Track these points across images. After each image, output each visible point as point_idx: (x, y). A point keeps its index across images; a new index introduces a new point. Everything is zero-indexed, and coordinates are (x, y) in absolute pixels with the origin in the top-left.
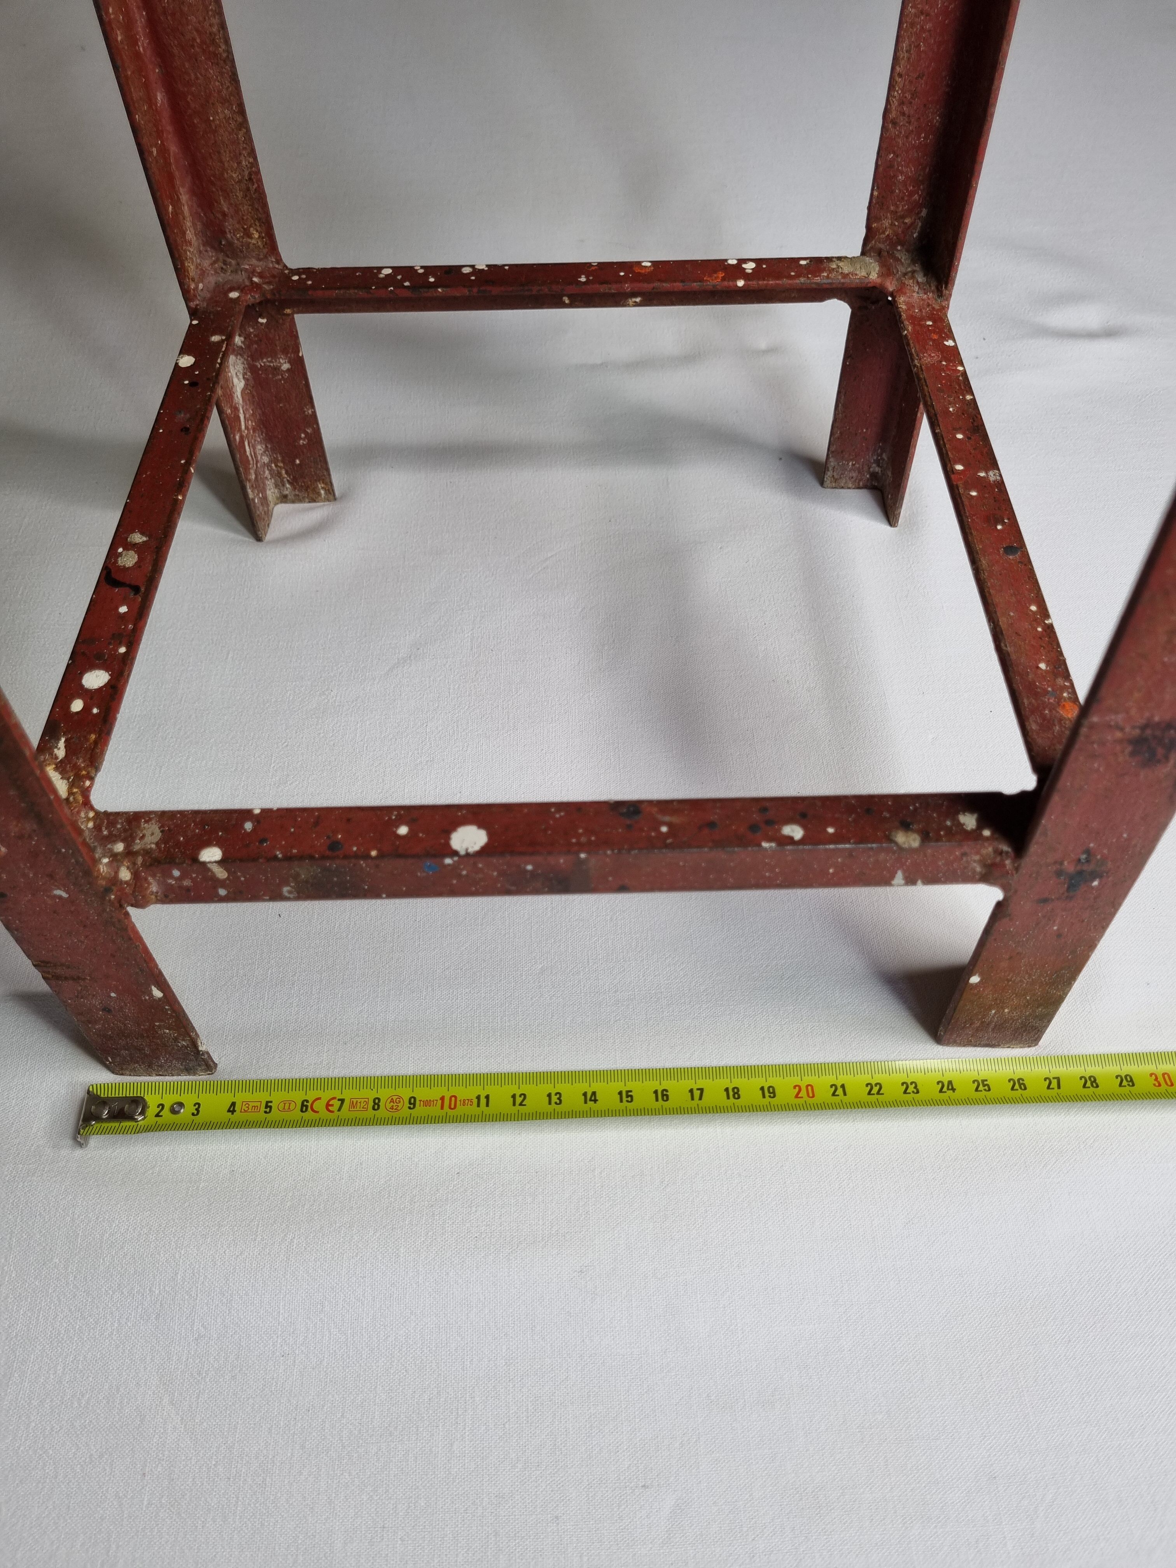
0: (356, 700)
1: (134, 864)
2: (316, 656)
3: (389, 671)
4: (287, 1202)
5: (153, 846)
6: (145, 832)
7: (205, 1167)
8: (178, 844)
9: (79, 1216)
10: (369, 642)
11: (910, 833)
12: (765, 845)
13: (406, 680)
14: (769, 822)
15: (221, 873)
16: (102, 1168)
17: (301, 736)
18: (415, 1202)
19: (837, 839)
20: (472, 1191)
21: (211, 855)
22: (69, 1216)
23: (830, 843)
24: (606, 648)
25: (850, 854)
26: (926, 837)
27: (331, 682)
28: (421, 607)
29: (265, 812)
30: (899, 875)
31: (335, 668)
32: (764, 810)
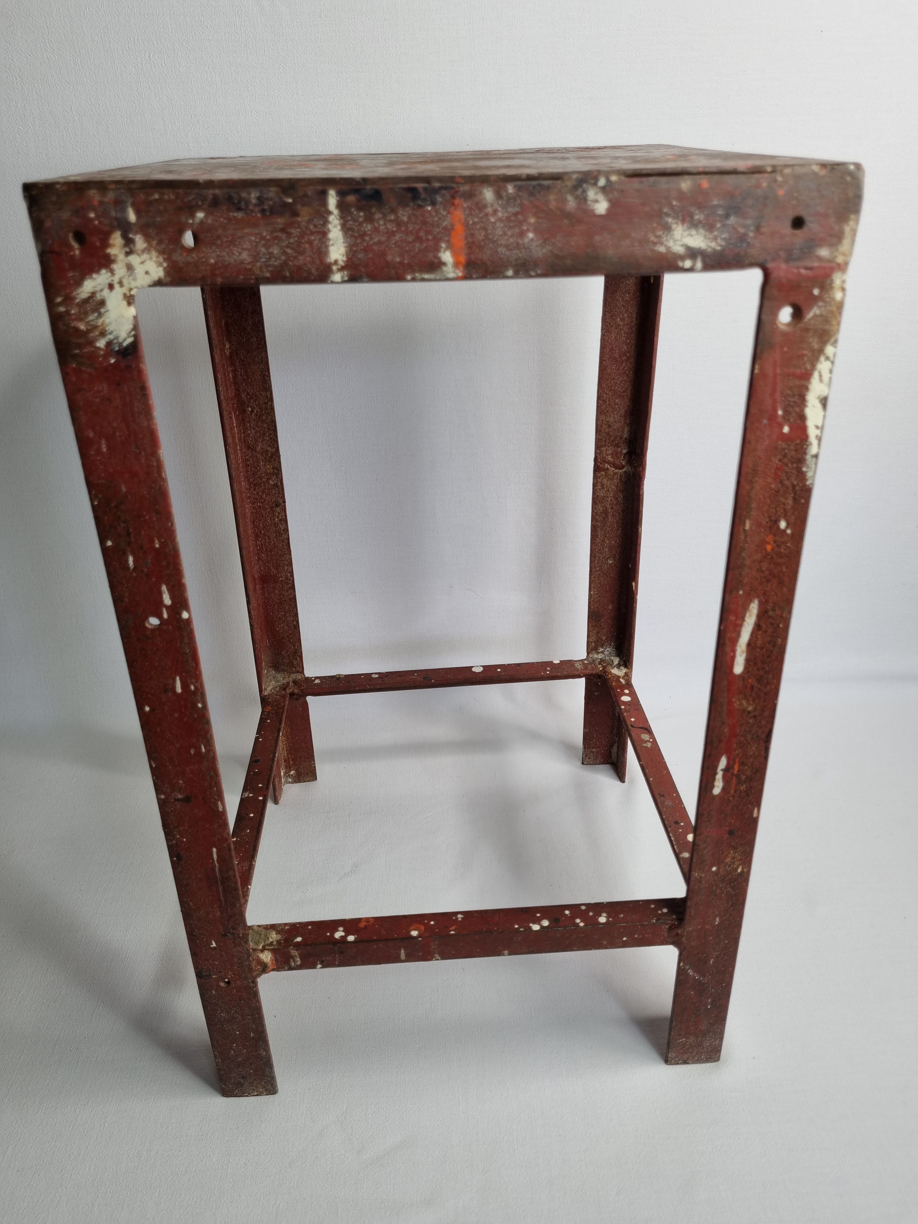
0: (321, 896)
2: (300, 871)
3: (339, 880)
4: (276, 1181)
7: (231, 1160)
9: (163, 1192)
10: (329, 863)
13: (349, 885)
16: (174, 1162)
17: (290, 916)
18: (346, 1181)
20: (378, 1174)
22: (157, 1192)
24: (459, 867)
27: (308, 885)
28: (358, 844)
31: (310, 878)
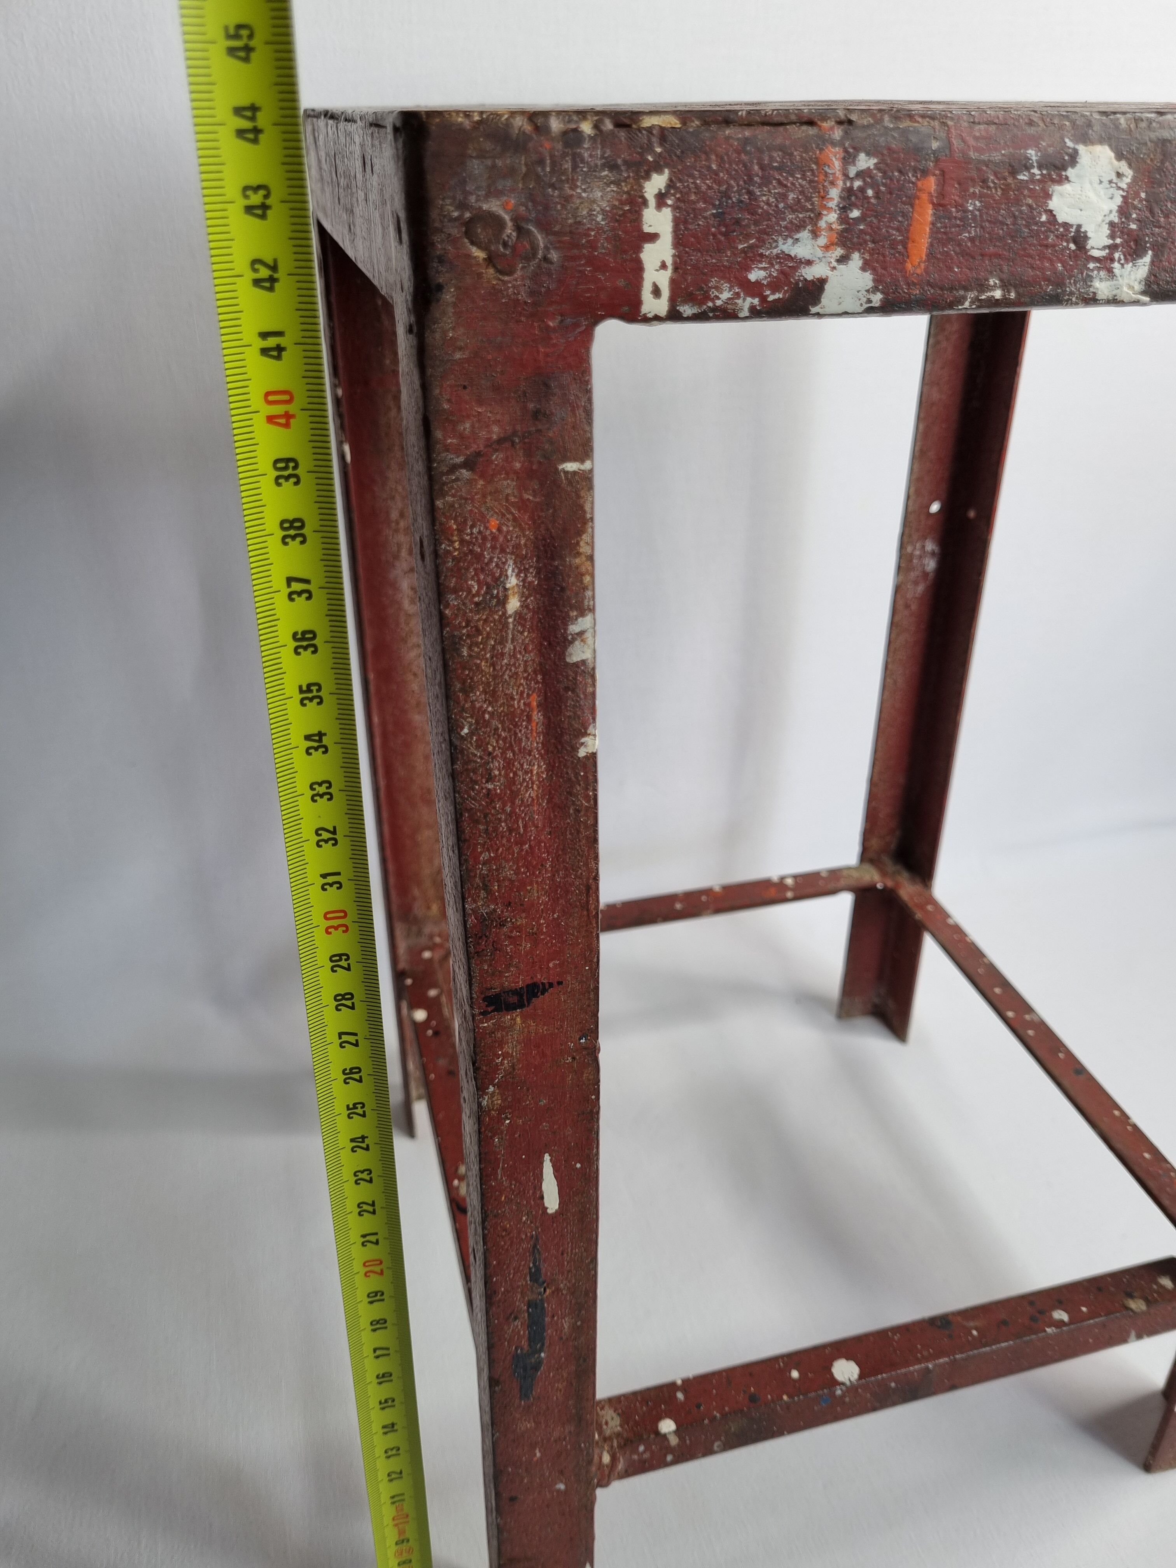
1: (612, 1447)
5: (619, 1428)
6: (605, 1418)
8: (637, 1424)
11: (1136, 1300)
12: (1049, 1330)
14: (1041, 1312)
15: (674, 1441)
19: (1092, 1315)
21: (667, 1426)
23: (1089, 1319)
25: (1104, 1325)
26: (1148, 1302)
29: (686, 1381)
30: (1133, 1334)
32: (1031, 1303)
